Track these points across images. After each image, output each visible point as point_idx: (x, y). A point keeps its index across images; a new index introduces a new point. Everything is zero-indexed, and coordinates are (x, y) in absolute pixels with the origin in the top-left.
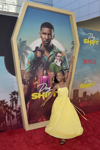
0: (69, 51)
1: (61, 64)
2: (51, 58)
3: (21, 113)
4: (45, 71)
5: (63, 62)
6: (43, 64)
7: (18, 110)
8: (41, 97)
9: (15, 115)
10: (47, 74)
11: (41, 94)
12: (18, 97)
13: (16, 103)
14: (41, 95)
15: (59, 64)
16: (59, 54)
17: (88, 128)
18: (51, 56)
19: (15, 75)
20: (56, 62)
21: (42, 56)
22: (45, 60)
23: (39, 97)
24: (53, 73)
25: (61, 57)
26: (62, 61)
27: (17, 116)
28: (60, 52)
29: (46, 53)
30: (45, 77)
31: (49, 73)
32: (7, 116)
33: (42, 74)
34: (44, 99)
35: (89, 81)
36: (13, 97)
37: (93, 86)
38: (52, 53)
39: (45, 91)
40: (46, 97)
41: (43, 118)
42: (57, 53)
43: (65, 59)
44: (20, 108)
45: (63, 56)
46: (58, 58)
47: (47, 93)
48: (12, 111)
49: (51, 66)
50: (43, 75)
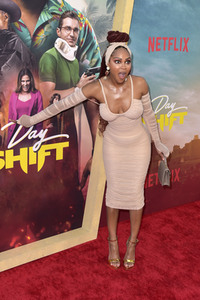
0: (102, 10)
1: (78, 55)
2: (42, 35)
4: (25, 78)
5: (84, 46)
6: (19, 54)
8: (17, 164)
10: (31, 89)
11: (16, 152)
14: (17, 158)
15: (70, 53)
16: (68, 22)
17: (171, 256)
18: (42, 26)
20: (62, 48)
21: (11, 28)
22: (23, 41)
23: (10, 165)
24: (51, 84)
25: (76, 30)
26: (79, 43)
28: (74, 15)
29: (25, 17)
30: (25, 98)
31: (38, 85)
33: (15, 88)
34: (25, 169)
35: (167, 106)
37: (181, 121)
38: (44, 17)
39: (28, 143)
40: (33, 162)
41: (25, 234)
42: (63, 16)
43: (89, 37)
45: (81, 29)
46: (65, 33)
47: (33, 149)
49: (46, 61)
50: (20, 91)
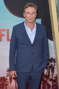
3: (57, 83)
7: (54, 79)
9: (51, 85)
12: (55, 65)
13: (53, 71)
19: (52, 40)
27: (53, 86)
32: (42, 85)
36: (50, 65)
44: (56, 78)
48: (48, 81)
